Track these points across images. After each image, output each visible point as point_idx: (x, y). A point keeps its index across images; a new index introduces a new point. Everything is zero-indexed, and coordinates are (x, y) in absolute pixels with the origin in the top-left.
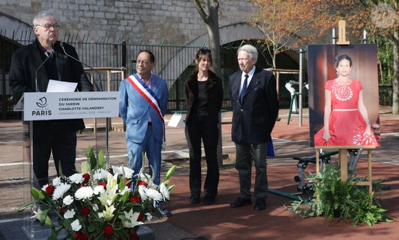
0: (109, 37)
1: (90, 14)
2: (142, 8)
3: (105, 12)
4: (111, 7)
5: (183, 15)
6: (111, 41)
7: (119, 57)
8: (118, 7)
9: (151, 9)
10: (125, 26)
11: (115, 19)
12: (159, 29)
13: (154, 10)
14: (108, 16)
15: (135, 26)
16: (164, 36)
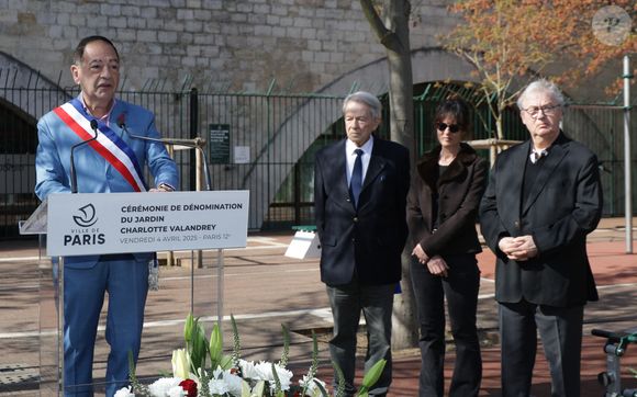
0: (165, 79)
1: (130, 35)
2: (229, 21)
3: (158, 30)
4: (171, 19)
5: (309, 34)
6: (168, 87)
7: (184, 118)
8: (183, 21)
9: (246, 23)
10: (196, 57)
11: (177, 44)
12: (261, 63)
13: (253, 25)
14: (164, 38)
15: (217, 57)
16: (272, 76)
